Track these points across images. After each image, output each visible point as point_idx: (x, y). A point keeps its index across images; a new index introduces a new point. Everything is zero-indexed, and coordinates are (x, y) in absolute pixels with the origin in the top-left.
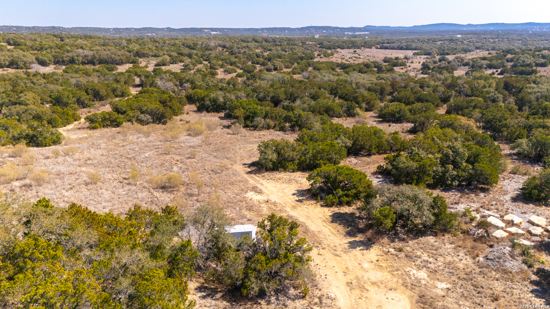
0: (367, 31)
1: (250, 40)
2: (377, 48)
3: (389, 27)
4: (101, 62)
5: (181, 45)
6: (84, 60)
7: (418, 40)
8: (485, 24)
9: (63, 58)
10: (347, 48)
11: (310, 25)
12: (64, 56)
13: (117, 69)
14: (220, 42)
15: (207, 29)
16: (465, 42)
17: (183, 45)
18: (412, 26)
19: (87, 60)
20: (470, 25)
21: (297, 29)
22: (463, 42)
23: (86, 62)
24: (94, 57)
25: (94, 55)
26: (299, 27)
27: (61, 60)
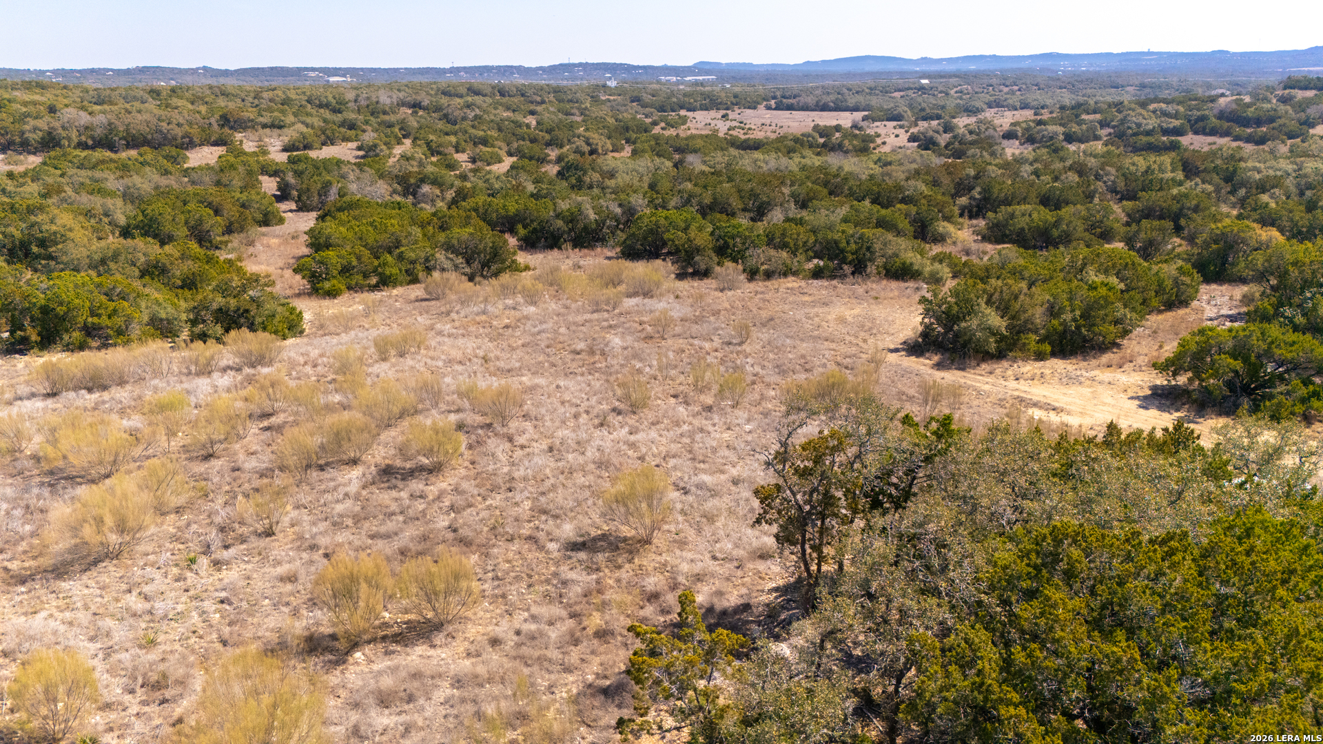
0: (708, 73)
1: (463, 90)
2: (769, 108)
3: (750, 65)
4: (134, 142)
5: (304, 103)
6: (83, 138)
7: (850, 90)
8: (958, 58)
9: (23, 133)
10: (702, 109)
11: (566, 61)
12: (27, 127)
13: (186, 159)
14: (401, 95)
15: (313, 69)
16: (952, 92)
17: (308, 101)
18: (801, 62)
19: (93, 138)
20: (925, 60)
21: (541, 68)
22: (947, 94)
23: (90, 142)
24: (111, 127)
25: (110, 124)
26: (546, 64)
27: (18, 140)
